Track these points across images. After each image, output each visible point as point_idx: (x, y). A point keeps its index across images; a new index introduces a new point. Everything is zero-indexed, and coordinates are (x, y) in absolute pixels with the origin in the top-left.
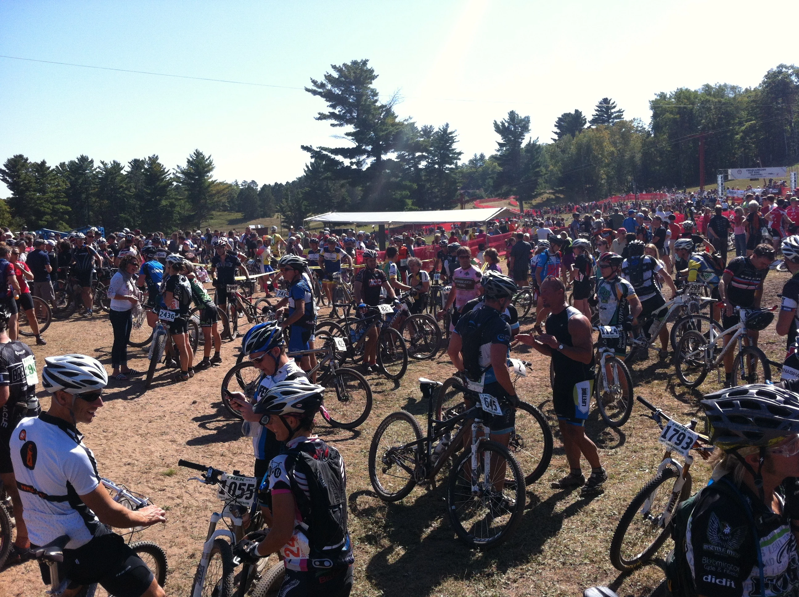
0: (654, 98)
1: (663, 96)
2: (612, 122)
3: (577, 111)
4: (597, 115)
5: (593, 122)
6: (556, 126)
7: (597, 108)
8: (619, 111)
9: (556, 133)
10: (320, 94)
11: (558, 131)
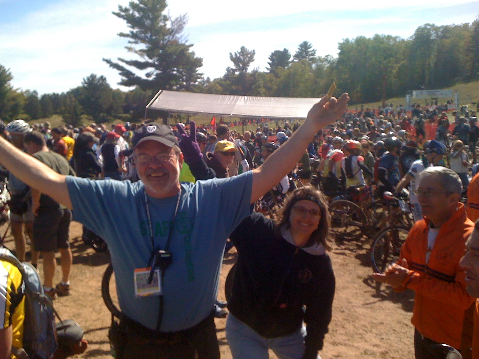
0: (342, 42)
1: (347, 41)
2: (308, 58)
3: (285, 49)
4: (299, 52)
5: (296, 56)
6: (269, 58)
7: (299, 47)
8: (313, 51)
9: (269, 63)
10: (123, 17)
11: (271, 62)
